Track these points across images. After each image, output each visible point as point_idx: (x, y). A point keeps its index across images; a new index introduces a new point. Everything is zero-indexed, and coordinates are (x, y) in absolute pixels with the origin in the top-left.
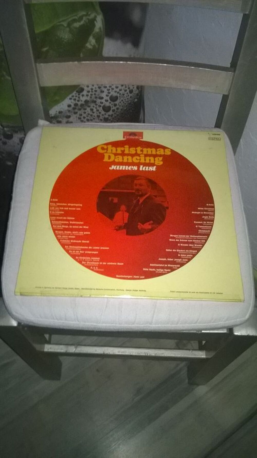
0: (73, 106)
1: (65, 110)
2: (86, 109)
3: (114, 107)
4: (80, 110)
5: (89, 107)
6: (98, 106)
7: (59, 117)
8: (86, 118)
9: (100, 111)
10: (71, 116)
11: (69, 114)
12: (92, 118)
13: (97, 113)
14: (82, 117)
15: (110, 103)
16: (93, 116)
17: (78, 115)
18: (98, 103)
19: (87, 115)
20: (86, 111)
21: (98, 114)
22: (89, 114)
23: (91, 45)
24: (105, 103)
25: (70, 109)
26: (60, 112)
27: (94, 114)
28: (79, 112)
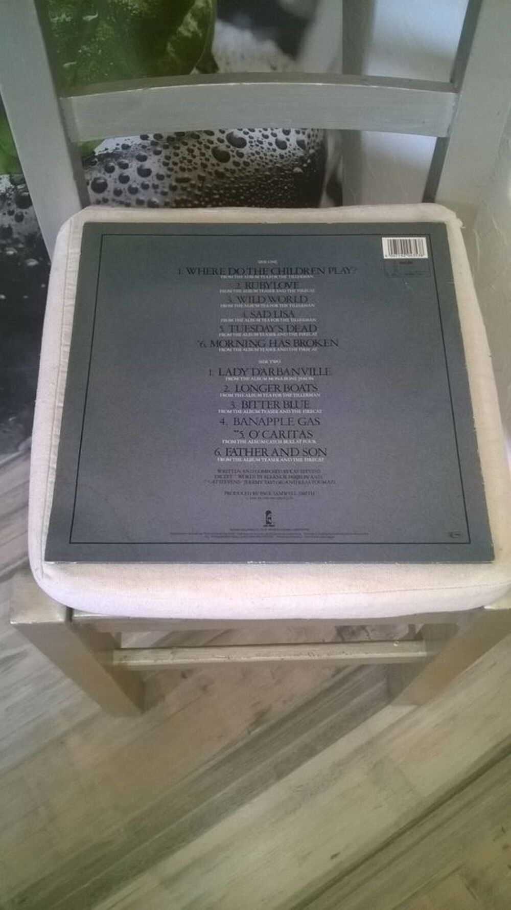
0: (151, 137)
1: (135, 144)
2: (178, 148)
3: (236, 156)
4: (166, 147)
5: (186, 144)
6: (202, 145)
7: (124, 156)
8: (180, 165)
9: (207, 156)
10: (149, 157)
11: (143, 153)
12: (190, 167)
13: (201, 159)
14: (170, 162)
15: (229, 147)
16: (193, 163)
17: (162, 157)
18: (204, 140)
19: (181, 159)
20: (177, 151)
21: (204, 162)
22: (185, 158)
23: (189, 30)
24: (216, 144)
25: (145, 142)
26: (125, 147)
27: (194, 160)
28: (165, 152)
